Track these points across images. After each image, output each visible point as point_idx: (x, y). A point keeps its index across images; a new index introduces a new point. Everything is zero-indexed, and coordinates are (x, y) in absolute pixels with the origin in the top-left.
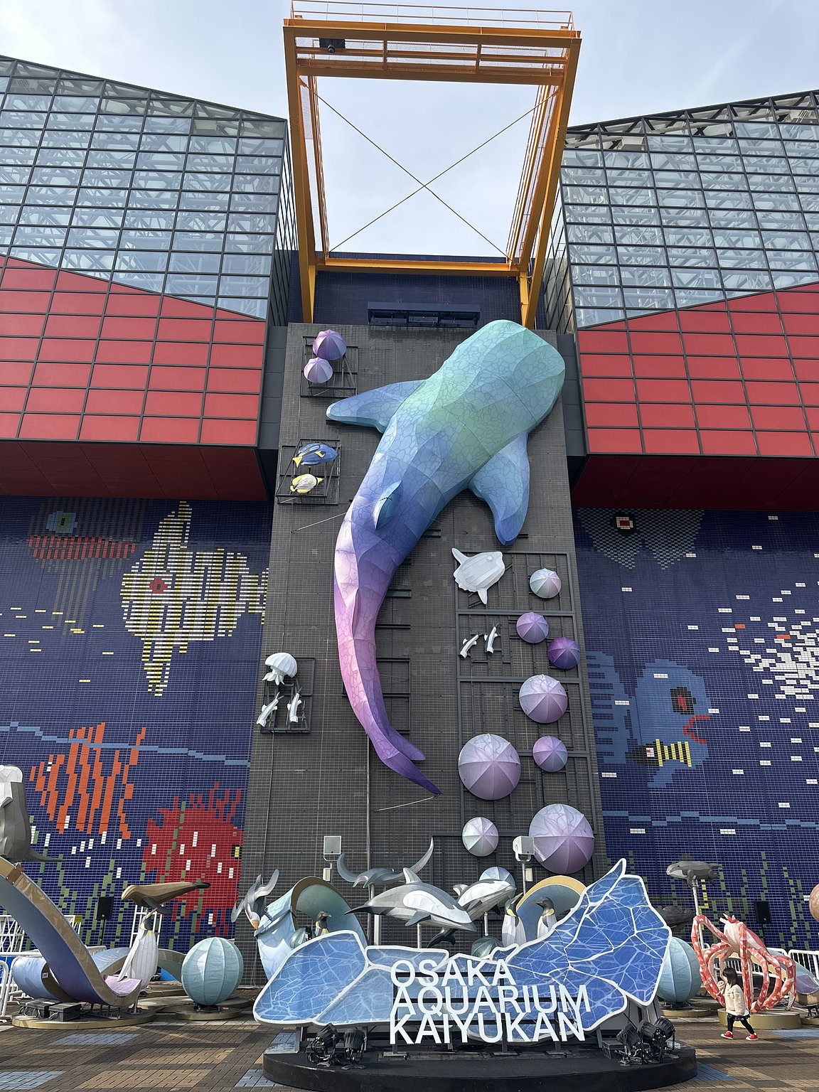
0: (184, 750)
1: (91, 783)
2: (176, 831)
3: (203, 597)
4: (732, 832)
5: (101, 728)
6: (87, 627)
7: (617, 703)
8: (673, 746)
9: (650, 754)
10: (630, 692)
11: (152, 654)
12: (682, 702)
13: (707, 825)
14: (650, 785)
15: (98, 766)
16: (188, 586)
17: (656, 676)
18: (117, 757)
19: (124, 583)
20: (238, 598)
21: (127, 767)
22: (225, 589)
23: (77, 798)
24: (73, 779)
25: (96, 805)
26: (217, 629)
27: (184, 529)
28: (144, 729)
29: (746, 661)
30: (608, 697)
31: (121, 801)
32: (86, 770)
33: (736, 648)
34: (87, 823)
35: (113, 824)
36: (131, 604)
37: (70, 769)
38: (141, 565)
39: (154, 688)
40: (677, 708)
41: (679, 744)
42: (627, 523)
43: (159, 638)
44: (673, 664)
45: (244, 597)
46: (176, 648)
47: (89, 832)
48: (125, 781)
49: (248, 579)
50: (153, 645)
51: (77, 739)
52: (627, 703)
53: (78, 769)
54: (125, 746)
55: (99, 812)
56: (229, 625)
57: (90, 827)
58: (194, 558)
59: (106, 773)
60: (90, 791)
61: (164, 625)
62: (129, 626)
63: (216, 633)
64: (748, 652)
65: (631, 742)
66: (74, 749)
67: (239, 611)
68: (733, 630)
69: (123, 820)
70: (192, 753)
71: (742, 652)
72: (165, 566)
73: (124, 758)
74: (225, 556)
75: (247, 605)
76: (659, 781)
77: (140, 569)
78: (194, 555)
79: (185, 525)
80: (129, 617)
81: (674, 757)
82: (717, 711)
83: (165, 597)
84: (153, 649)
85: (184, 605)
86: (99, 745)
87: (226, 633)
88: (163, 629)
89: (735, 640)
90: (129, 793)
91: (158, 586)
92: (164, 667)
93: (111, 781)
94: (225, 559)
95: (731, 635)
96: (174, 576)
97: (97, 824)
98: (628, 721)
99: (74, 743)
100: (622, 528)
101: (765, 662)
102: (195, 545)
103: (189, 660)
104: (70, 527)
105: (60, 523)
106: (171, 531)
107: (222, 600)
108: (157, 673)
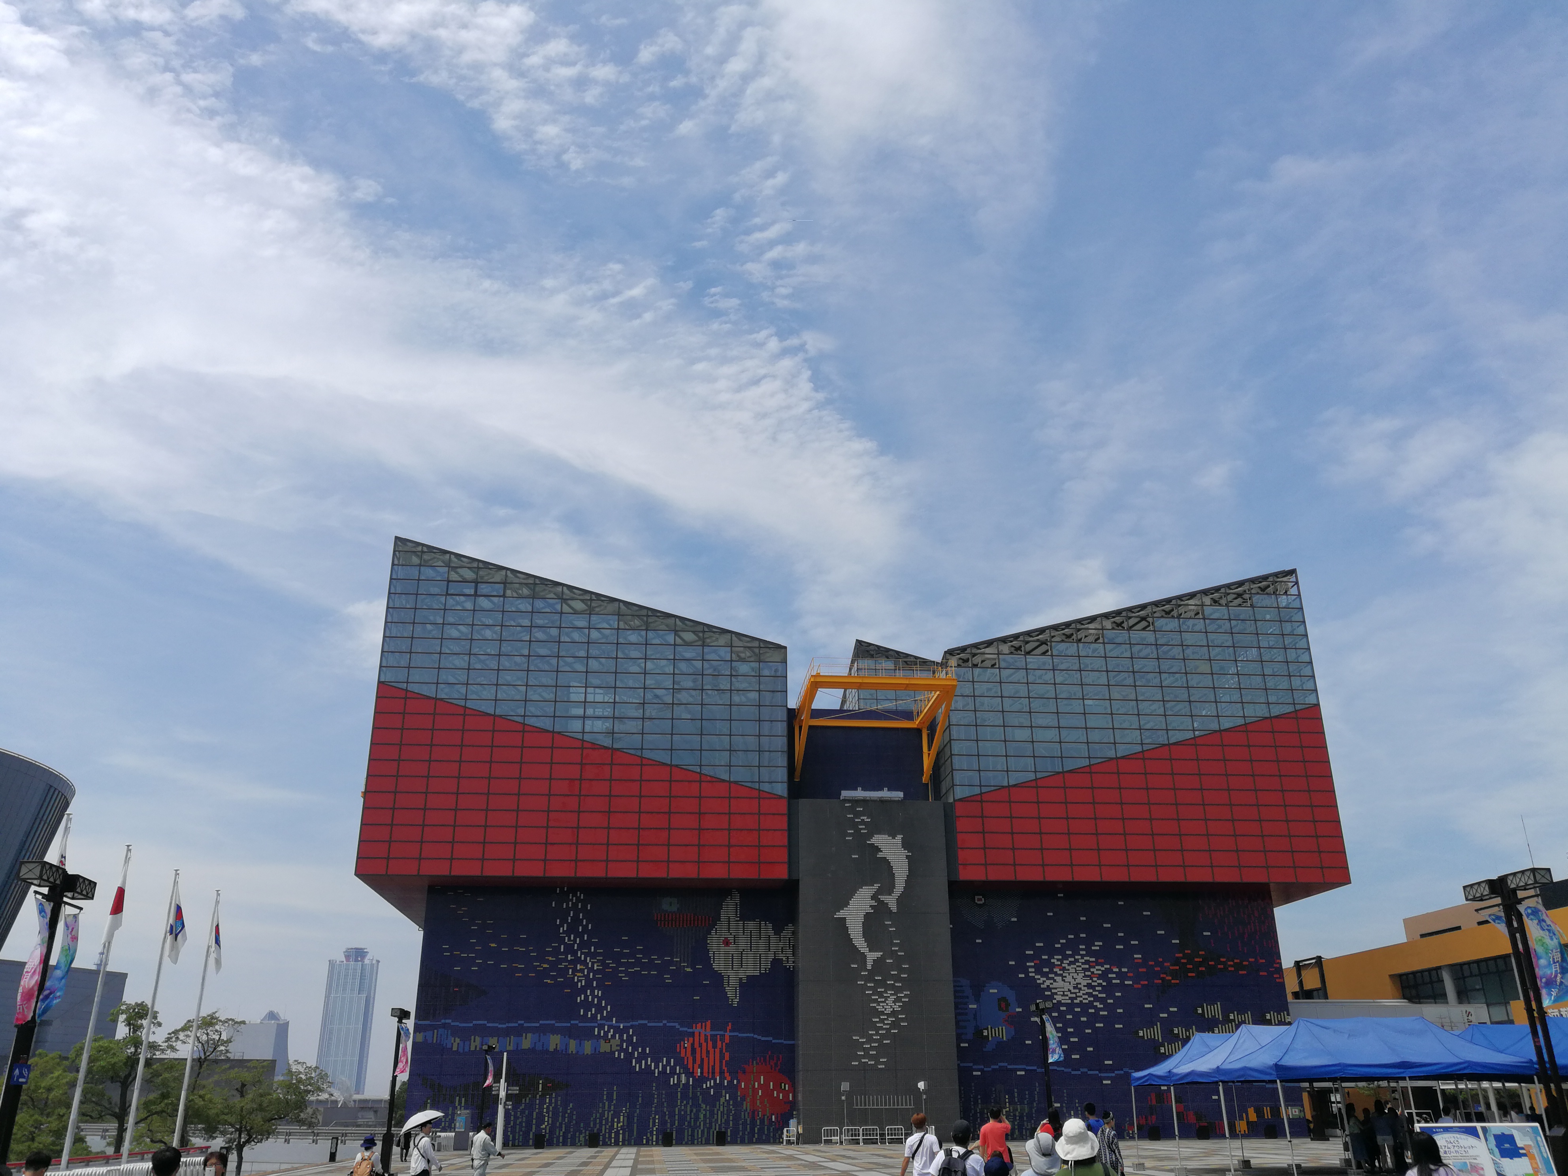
0: (752, 1035)
1: (708, 1052)
2: (752, 1076)
3: (751, 949)
4: (1023, 1073)
5: (708, 1023)
6: (693, 967)
7: (970, 1006)
8: (997, 1029)
9: (985, 1033)
10: (977, 1001)
11: (728, 982)
12: (1003, 1004)
13: (1011, 1070)
14: (984, 1050)
15: (710, 1043)
16: (743, 943)
17: (991, 991)
18: (718, 1040)
19: (708, 941)
20: (769, 949)
21: (724, 1044)
22: (762, 943)
23: (702, 1060)
24: (698, 1050)
25: (711, 1063)
26: (760, 968)
27: (737, 907)
28: (730, 1024)
29: (1038, 981)
30: (966, 1004)
31: (724, 1061)
32: (704, 1044)
33: (1034, 974)
34: (709, 1073)
35: (722, 1073)
36: (714, 954)
37: (696, 1045)
38: (716, 930)
39: (732, 1001)
40: (1000, 1009)
41: (1000, 1028)
42: (980, 900)
43: (731, 973)
44: (1000, 984)
45: (773, 950)
46: (741, 979)
47: (710, 1077)
48: (724, 1051)
49: (774, 939)
50: (729, 977)
51: (697, 1029)
52: (975, 1006)
53: (700, 1045)
54: (722, 1033)
55: (713, 1067)
56: (766, 966)
57: (710, 1074)
58: (744, 926)
59: (714, 1047)
60: (708, 1056)
61: (732, 966)
62: (715, 966)
63: (760, 970)
64: (1039, 977)
65: (976, 1027)
66: (697, 1035)
67: (771, 957)
68: (1033, 964)
69: (726, 1071)
70: (756, 1036)
71: (1036, 977)
72: (729, 930)
73: (722, 1040)
74: (760, 924)
75: (775, 954)
76: (989, 1048)
77: (716, 932)
78: (744, 924)
79: (737, 905)
80: (714, 961)
81: (997, 1035)
82: (1020, 1010)
83: (731, 949)
84: (729, 980)
85: (742, 954)
86: (709, 1033)
87: (766, 970)
88: (732, 968)
89: (1033, 970)
90: (727, 1057)
91: (727, 943)
92: (736, 990)
93: (717, 1051)
94: (760, 926)
95: (1031, 967)
96: (734, 937)
97: (713, 1073)
98: (975, 1015)
99: (697, 1031)
100: (979, 902)
101: (1048, 982)
102: (744, 918)
103: (748, 985)
104: (674, 908)
105: (669, 905)
106: (729, 909)
107: (762, 951)
108: (732, 993)
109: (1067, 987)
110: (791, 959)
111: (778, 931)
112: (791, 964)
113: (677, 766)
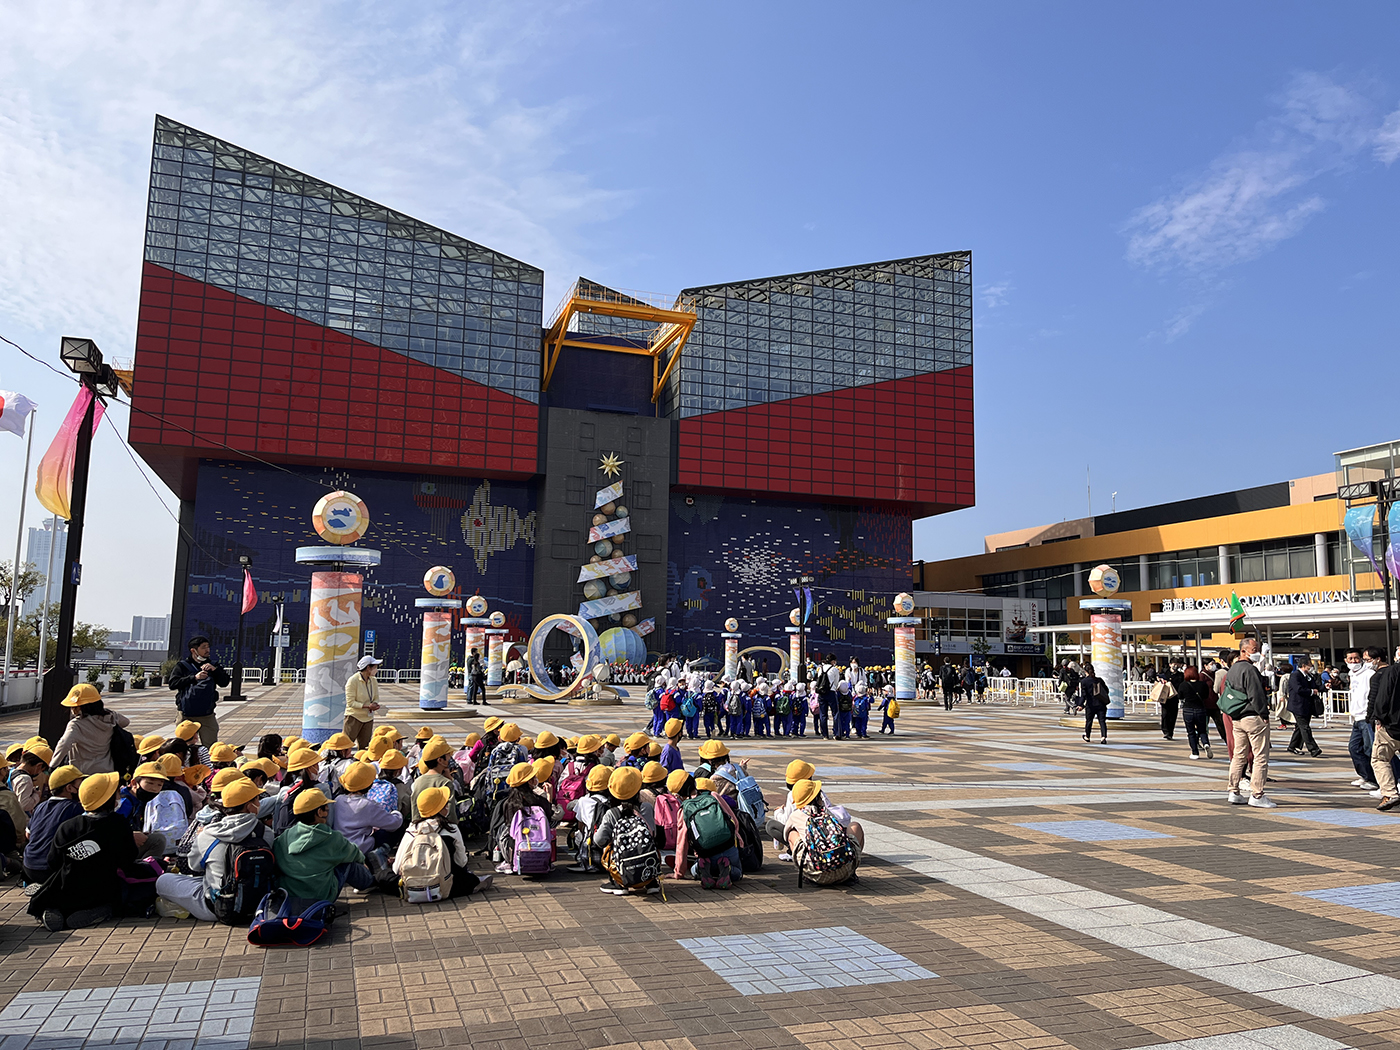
0: (497, 598)
3: (498, 530)
4: (712, 635)
5: (460, 587)
7: (676, 584)
8: (695, 601)
9: (686, 604)
10: (681, 579)
11: (478, 555)
14: (684, 617)
16: (492, 524)
17: (693, 572)
19: (462, 521)
20: (514, 530)
22: (508, 526)
26: (506, 545)
28: (478, 589)
29: (730, 567)
30: (672, 581)
33: (727, 561)
36: (466, 532)
38: (469, 512)
39: (481, 571)
40: (699, 586)
41: (698, 601)
42: (690, 501)
43: (481, 548)
44: (701, 567)
45: (517, 531)
46: (489, 553)
49: (519, 522)
50: (478, 551)
52: (680, 584)
56: (511, 543)
58: (493, 510)
61: (482, 542)
62: (467, 542)
63: (506, 547)
64: (731, 564)
65: (679, 599)
67: (515, 537)
68: (727, 553)
70: (500, 599)
71: (729, 564)
72: (480, 513)
74: (507, 509)
75: (519, 534)
77: (469, 514)
78: (493, 508)
79: (487, 493)
80: (466, 537)
81: (695, 606)
82: (714, 588)
83: (482, 528)
84: (478, 553)
85: (490, 533)
87: (510, 547)
88: (482, 544)
89: (727, 558)
91: (478, 523)
92: (484, 561)
94: (507, 511)
95: (726, 556)
96: (485, 518)
98: (679, 590)
100: (689, 503)
101: (737, 568)
102: (493, 503)
103: (495, 559)
104: (433, 491)
105: (428, 489)
106: (481, 495)
107: (508, 531)
108: (481, 564)
109: (752, 572)
110: (533, 540)
111: (522, 516)
112: (532, 543)
113: (440, 368)
